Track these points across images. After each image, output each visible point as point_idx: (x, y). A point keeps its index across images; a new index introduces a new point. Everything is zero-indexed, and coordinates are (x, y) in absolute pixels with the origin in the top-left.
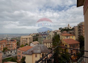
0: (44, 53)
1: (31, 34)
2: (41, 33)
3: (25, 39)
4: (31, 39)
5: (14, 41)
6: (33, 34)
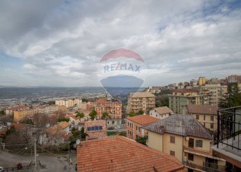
1: (148, 88)
6: (154, 88)
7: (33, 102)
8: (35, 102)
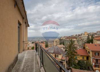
0: (56, 54)
1: (62, 37)
2: (75, 36)
3: (52, 42)
4: (58, 42)
5: (43, 42)
6: (64, 37)
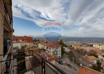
7: (83, 44)
8: (84, 44)
